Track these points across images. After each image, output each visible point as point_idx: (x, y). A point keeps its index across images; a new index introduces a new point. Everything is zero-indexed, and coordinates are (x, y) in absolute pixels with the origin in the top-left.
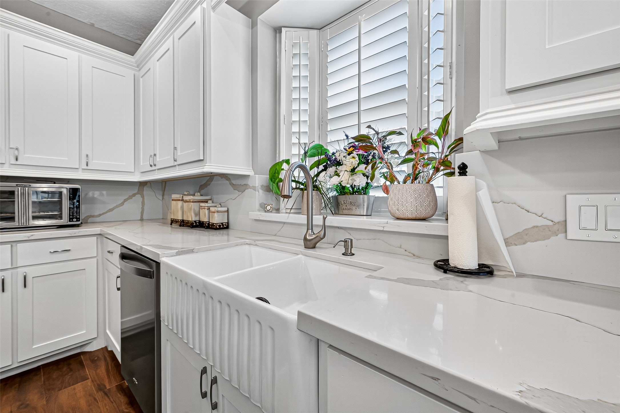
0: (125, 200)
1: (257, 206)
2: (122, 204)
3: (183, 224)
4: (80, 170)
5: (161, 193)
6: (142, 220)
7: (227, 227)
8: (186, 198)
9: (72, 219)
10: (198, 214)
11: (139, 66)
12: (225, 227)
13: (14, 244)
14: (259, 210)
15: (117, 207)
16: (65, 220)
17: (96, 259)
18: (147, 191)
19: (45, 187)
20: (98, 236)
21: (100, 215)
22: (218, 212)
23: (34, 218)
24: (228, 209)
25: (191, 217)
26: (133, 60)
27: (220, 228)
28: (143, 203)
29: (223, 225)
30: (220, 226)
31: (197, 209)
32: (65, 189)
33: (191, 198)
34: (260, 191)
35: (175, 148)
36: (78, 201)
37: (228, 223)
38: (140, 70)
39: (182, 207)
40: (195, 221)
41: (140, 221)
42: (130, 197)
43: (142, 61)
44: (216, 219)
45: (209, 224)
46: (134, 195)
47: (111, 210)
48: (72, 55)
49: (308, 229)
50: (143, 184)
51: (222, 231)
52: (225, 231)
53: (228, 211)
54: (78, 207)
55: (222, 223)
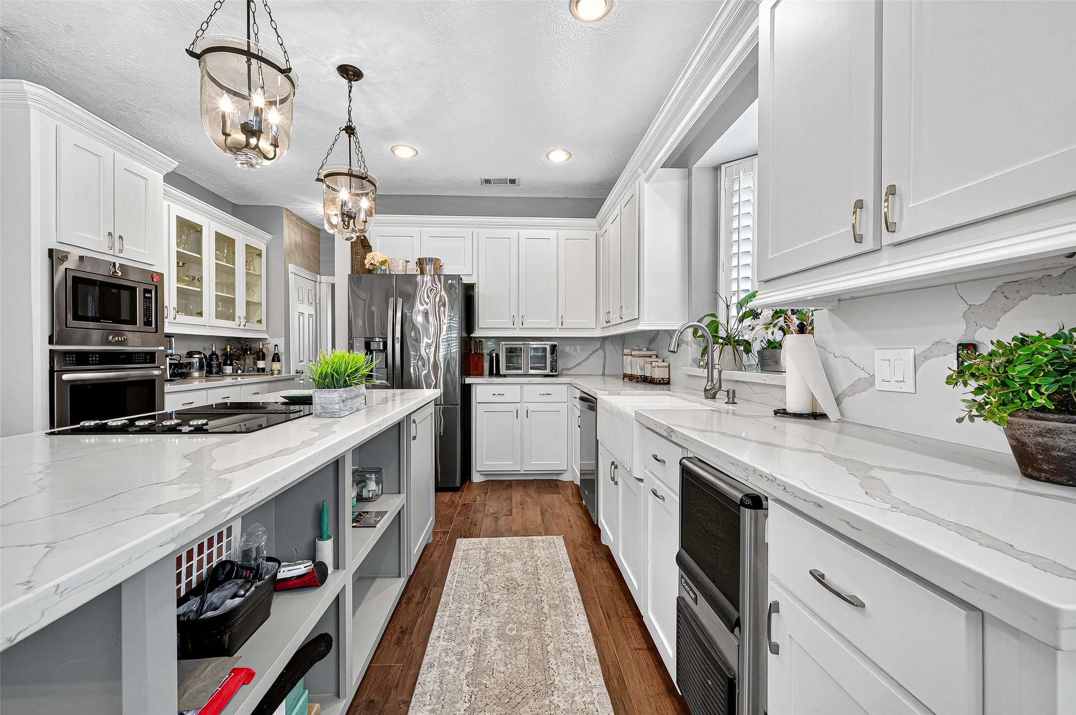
0: (590, 355)
1: (690, 361)
2: (587, 359)
3: (631, 378)
4: (558, 329)
5: (621, 348)
6: (603, 375)
7: (668, 383)
8: (633, 353)
9: (552, 370)
10: (643, 369)
11: (600, 226)
12: (665, 383)
13: (522, 385)
14: (692, 366)
15: (583, 361)
16: (547, 371)
17: (566, 404)
18: (608, 346)
19: (535, 344)
20: (568, 385)
21: (571, 368)
22: (658, 367)
23: (532, 368)
24: (669, 364)
25: (638, 372)
26: (596, 222)
27: (660, 384)
28: (605, 358)
29: (663, 381)
30: (660, 381)
31: (642, 364)
32: (547, 345)
33: (637, 353)
34: (693, 345)
35: (621, 307)
36: (556, 356)
37: (669, 379)
38: (600, 229)
39: (631, 361)
40: (641, 376)
41: (601, 376)
42: (594, 352)
43: (601, 223)
44: (658, 374)
45: (651, 379)
46: (597, 350)
47: (578, 364)
48: (551, 233)
49: (708, 382)
50: (604, 339)
51: (662, 386)
52: (665, 387)
53: (669, 366)
54: (556, 361)
55: (662, 379)
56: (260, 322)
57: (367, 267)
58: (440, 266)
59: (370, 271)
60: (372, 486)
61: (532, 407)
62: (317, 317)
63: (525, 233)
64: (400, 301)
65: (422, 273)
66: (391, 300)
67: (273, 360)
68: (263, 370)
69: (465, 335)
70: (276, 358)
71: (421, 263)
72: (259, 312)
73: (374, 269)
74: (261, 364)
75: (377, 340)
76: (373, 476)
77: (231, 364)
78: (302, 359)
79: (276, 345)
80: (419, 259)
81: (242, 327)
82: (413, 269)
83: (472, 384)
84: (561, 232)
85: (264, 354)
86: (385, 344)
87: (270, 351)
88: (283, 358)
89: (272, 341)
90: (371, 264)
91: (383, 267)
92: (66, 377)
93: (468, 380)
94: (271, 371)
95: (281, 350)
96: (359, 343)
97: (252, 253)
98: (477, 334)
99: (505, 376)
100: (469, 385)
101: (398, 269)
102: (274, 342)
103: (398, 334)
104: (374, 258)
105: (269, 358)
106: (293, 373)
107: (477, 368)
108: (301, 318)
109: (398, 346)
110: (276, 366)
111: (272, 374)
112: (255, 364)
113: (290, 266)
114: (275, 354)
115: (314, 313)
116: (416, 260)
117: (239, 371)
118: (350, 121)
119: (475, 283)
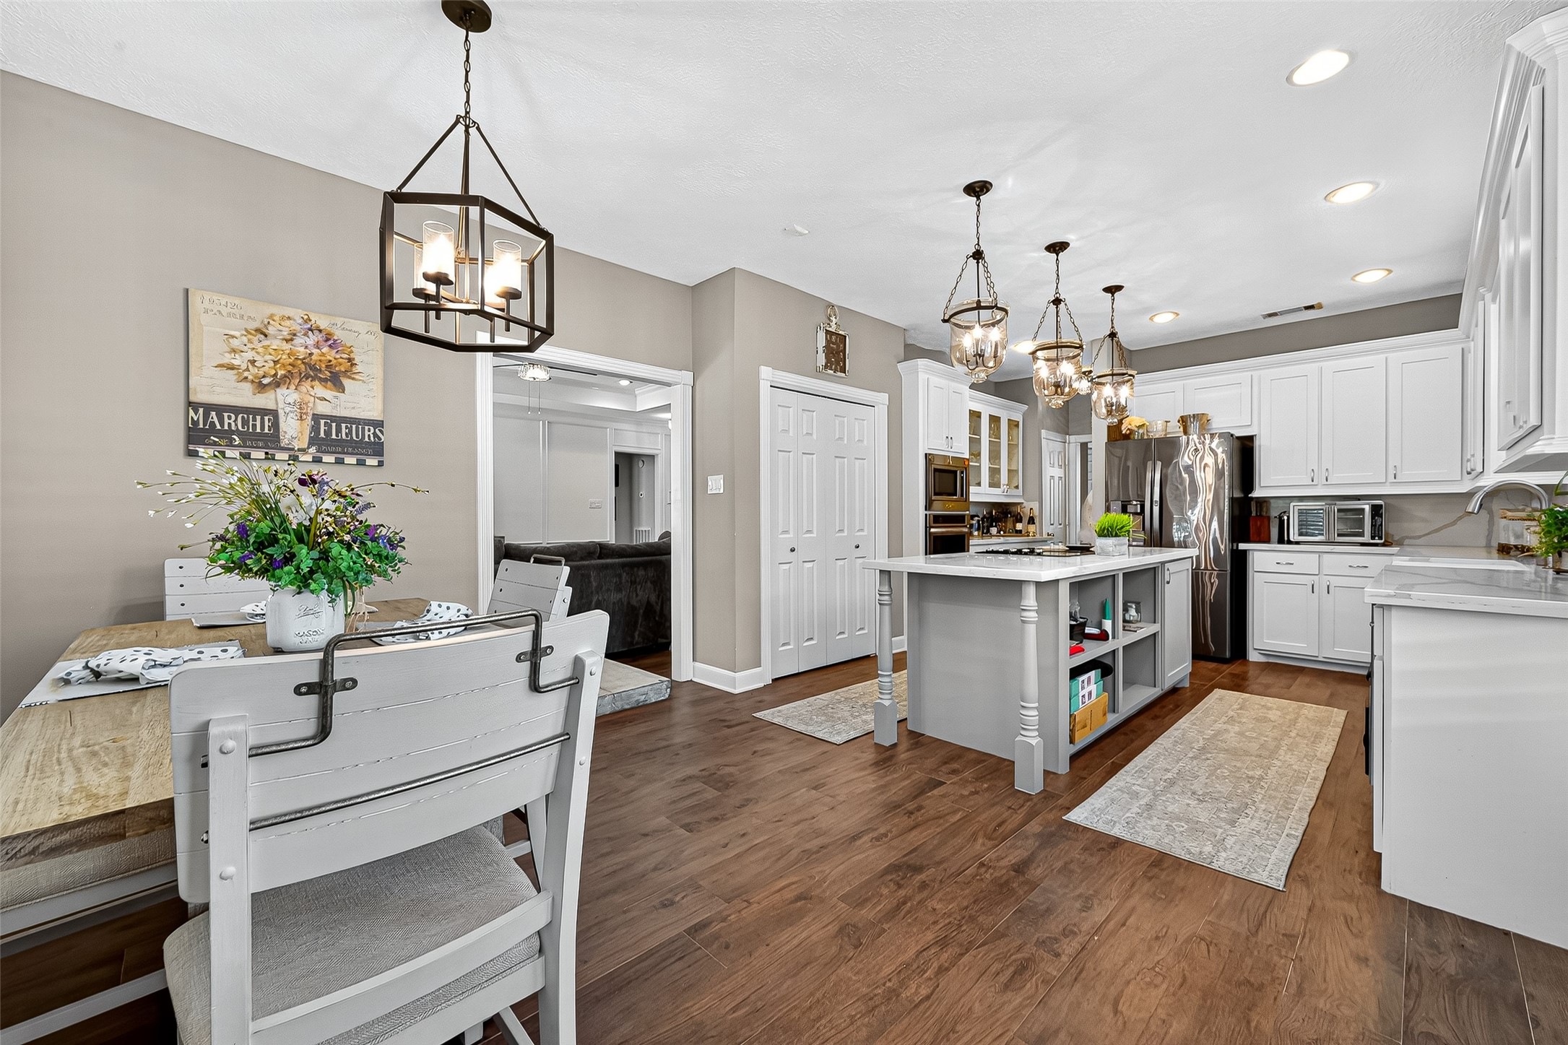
0: (1459, 518)
2: (1454, 523)
4: (1388, 484)
6: (1488, 547)
8: (1508, 514)
9: (1374, 537)
13: (1322, 555)
16: (1365, 539)
19: (1346, 505)
21: (1418, 537)
23: (1339, 535)
26: (1459, 333)
28: (1491, 523)
32: (1365, 505)
36: (1382, 519)
41: (1482, 549)
48: (1375, 360)
54: (1380, 526)
56: (1017, 487)
57: (1124, 432)
58: (1208, 421)
59: (1127, 437)
60: (1133, 612)
61: (1335, 581)
62: (1066, 480)
63: (1329, 366)
64: (1159, 464)
65: (1186, 432)
66: (1150, 464)
67: (1029, 523)
68: (1020, 531)
69: (1238, 494)
70: (1031, 521)
71: (1184, 421)
72: (1016, 478)
73: (1130, 434)
74: (1019, 526)
75: (1135, 503)
76: (1134, 606)
77: (996, 526)
78: (1052, 523)
79: (1031, 509)
80: (1182, 417)
81: (1005, 494)
82: (1175, 429)
83: (1249, 550)
84: (1391, 356)
85: (1021, 517)
86: (1143, 507)
87: (1026, 514)
88: (1037, 521)
89: (1028, 505)
90: (1128, 429)
91: (1141, 431)
92: (932, 530)
93: (1242, 546)
94: (1028, 532)
95: (1036, 512)
96: (1116, 506)
97: (1013, 424)
98: (1257, 493)
99: (1297, 543)
100: (1245, 552)
101: (1157, 431)
102: (1030, 506)
103: (1156, 497)
104: (1131, 422)
105: (1025, 520)
106: (1045, 536)
107: (1259, 533)
108: (1052, 481)
109: (1156, 509)
110: (1032, 528)
111: (1028, 536)
112: (1015, 527)
113: (1043, 431)
114: (1030, 517)
115: (1063, 476)
116: (1178, 418)
117: (1002, 533)
118: (1112, 327)
119: (1256, 435)
